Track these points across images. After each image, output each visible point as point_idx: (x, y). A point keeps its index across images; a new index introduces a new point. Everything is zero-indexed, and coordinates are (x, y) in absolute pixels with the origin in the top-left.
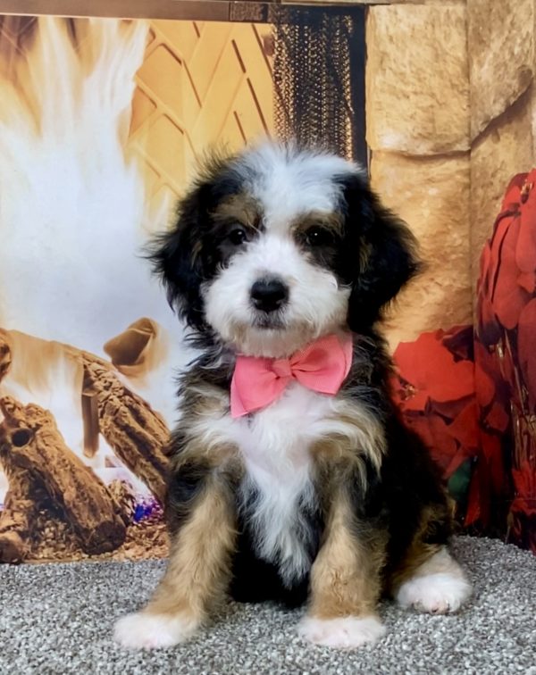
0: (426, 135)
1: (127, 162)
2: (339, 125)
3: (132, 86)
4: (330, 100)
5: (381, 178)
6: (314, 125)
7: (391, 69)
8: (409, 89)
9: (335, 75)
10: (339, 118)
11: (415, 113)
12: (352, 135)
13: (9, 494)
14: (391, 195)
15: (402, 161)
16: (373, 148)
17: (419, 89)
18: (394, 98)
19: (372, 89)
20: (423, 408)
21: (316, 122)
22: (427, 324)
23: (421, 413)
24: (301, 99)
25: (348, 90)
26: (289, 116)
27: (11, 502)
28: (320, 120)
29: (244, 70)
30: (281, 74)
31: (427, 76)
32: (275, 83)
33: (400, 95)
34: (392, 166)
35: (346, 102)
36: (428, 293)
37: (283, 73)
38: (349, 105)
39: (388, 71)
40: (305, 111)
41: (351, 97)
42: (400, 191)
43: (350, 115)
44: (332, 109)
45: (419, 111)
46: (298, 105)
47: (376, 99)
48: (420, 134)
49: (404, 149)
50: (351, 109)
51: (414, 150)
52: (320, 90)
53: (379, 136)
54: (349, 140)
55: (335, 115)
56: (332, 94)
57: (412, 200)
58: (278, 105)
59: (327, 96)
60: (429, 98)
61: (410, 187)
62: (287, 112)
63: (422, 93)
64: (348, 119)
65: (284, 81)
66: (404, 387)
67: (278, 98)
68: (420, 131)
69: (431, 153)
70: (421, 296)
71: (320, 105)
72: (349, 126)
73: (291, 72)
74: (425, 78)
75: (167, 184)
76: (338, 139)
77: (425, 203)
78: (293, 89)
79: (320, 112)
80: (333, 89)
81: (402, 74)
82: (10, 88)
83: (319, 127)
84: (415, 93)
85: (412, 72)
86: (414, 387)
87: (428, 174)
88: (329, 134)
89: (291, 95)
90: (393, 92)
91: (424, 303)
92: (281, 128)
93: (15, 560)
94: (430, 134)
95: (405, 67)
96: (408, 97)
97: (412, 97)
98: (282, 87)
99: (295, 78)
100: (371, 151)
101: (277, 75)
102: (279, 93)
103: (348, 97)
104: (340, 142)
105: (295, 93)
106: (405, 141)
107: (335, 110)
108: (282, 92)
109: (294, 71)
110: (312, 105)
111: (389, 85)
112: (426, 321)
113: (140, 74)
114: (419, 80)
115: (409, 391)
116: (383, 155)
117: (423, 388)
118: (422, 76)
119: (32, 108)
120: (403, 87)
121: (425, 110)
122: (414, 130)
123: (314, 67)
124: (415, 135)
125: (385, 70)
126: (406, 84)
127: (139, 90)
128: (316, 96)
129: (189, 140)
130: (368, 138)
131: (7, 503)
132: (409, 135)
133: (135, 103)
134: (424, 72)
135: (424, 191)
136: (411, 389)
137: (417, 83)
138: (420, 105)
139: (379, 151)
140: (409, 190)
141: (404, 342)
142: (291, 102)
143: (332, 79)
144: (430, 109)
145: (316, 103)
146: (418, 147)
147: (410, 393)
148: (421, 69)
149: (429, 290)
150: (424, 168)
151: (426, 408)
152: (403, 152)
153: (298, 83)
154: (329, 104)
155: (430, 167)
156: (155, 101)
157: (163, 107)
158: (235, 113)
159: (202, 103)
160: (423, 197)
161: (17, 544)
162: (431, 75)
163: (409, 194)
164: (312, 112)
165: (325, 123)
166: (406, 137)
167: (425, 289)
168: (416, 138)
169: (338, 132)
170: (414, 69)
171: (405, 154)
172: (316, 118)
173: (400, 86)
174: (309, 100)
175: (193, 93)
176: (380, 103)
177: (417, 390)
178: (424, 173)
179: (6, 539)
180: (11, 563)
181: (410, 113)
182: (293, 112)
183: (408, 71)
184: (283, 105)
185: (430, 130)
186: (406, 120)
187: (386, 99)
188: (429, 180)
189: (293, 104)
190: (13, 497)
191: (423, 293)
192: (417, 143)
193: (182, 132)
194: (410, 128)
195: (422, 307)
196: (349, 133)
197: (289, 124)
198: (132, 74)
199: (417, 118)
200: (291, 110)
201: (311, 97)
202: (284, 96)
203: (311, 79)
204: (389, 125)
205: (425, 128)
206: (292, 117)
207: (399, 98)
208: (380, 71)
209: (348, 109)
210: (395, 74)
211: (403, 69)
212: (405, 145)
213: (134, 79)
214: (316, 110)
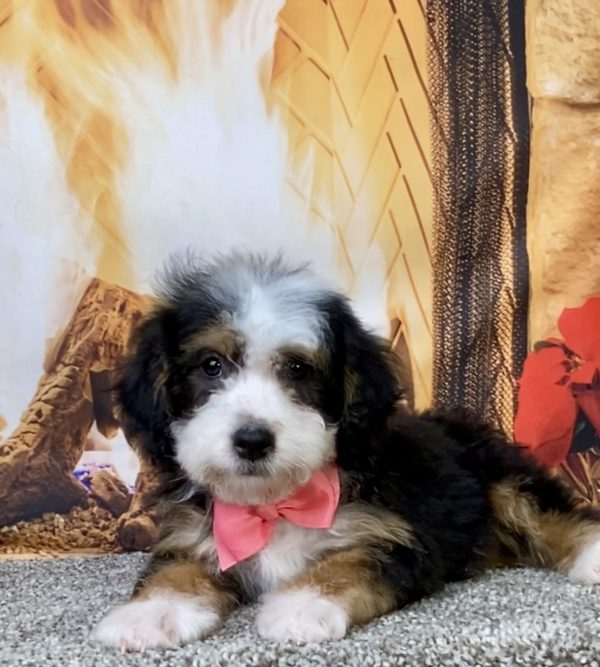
0: (592, 81)
1: (269, 110)
2: (497, 70)
3: (273, 28)
4: (487, 43)
5: (544, 128)
6: (471, 70)
7: (552, 9)
8: (572, 31)
9: (493, 16)
10: (497, 62)
11: (580, 57)
12: (512, 81)
13: (141, 475)
14: (554, 147)
15: (567, 110)
16: (534, 95)
17: (583, 31)
18: (556, 40)
19: (532, 31)
20: (589, 380)
21: (472, 66)
22: (595, 288)
23: (588, 387)
24: (456, 42)
25: (507, 32)
26: (443, 60)
27: (143, 485)
28: (476, 64)
29: (394, 10)
30: (434, 14)
31: (592, 17)
32: (428, 24)
33: (563, 38)
34: (556, 114)
35: (505, 45)
36: (595, 254)
37: (437, 13)
38: (508, 48)
39: (549, 12)
40: (461, 55)
41: (511, 40)
42: (564, 143)
43: (509, 59)
44: (489, 53)
45: (584, 55)
46: (453, 48)
47: (537, 42)
48: (585, 80)
49: (568, 96)
50: (510, 53)
51: (578, 98)
52: (476, 32)
53: (540, 82)
54: (508, 87)
55: (493, 59)
56: (490, 36)
57: (577, 151)
58: (431, 48)
59: (484, 39)
60: (594, 40)
61: (574, 138)
62: (440, 55)
63: (586, 35)
64: (507, 64)
65: (437, 22)
66: (569, 357)
67: (431, 40)
68: (585, 76)
69: (596, 101)
70: (587, 257)
71: (477, 48)
72: (508, 72)
73: (445, 12)
74: (589, 20)
75: (313, 135)
76: (497, 85)
77: (591, 155)
78: (447, 31)
79: (477, 56)
80: (490, 32)
81: (565, 15)
82: (144, 30)
83: (476, 72)
84: (579, 36)
85: (575, 12)
86: (580, 358)
87: (593, 124)
88: (486, 80)
89: (445, 37)
90: (555, 34)
91: (591, 265)
92: (435, 73)
93: (147, 548)
94: (595, 80)
95: (567, 6)
96: (572, 40)
97: (576, 39)
98: (436, 28)
99: (449, 19)
100: (532, 99)
101: (431, 16)
102: (432, 35)
103: (507, 40)
104: (499, 88)
105: (449, 36)
106: (569, 88)
107: (493, 53)
108: (436, 34)
109: (449, 11)
110: (468, 48)
111: (551, 27)
112: (593, 284)
113: (283, 15)
114: (583, 21)
115: (575, 362)
116: (545, 103)
117: (590, 359)
118: (587, 17)
119: (167, 50)
120: (566, 29)
121: (590, 54)
122: (578, 75)
123: (469, 7)
124: (580, 80)
125: (545, 11)
126: (569, 25)
127: (282, 32)
128: (472, 38)
129: (336, 86)
130: (529, 84)
131: (139, 485)
132: (573, 81)
133: (277, 45)
134: (589, 13)
135: (589, 142)
136: (577, 359)
137: (580, 24)
138: (585, 48)
139: (541, 98)
140: (573, 140)
141: (570, 307)
142: (445, 45)
143: (489, 20)
144: (596, 53)
145: (472, 46)
146: (583, 94)
147: (577, 364)
148: (584, 10)
149: (596, 249)
150: (589, 117)
151: (593, 380)
152: (566, 99)
153: (453, 24)
154: (485, 47)
155: (596, 116)
156: (298, 43)
157: (308, 51)
158: (385, 57)
159: (351, 47)
160: (588, 149)
161: (149, 530)
162: (595, 16)
163: (573, 145)
164: (468, 56)
165: (481, 68)
166: (570, 83)
167: (592, 249)
168: (580, 85)
169: (496, 78)
170: (577, 9)
171: (570, 102)
172: (472, 62)
173: (563, 28)
174: (463, 42)
175: (340, 37)
176: (541, 46)
177: (584, 361)
178: (589, 123)
179: (138, 524)
180: (144, 551)
181: (573, 58)
182: (447, 56)
183: (571, 11)
184: (437, 48)
185: (596, 77)
186: (569, 65)
187: (548, 41)
188: (595, 130)
189: (447, 48)
190: (145, 479)
191: (590, 254)
192: (582, 89)
193: (328, 77)
194: (574, 73)
195: (589, 270)
196: (508, 79)
197: (444, 69)
198: (274, 15)
199: (582, 61)
200: (446, 53)
201: (467, 40)
202: (437, 38)
203: (467, 20)
204: (551, 69)
205: (590, 74)
206: (446, 61)
207: (561, 41)
208: (541, 12)
209: (506, 52)
210: (557, 14)
211: (565, 9)
212: (570, 92)
213: (277, 20)
214: (472, 54)
